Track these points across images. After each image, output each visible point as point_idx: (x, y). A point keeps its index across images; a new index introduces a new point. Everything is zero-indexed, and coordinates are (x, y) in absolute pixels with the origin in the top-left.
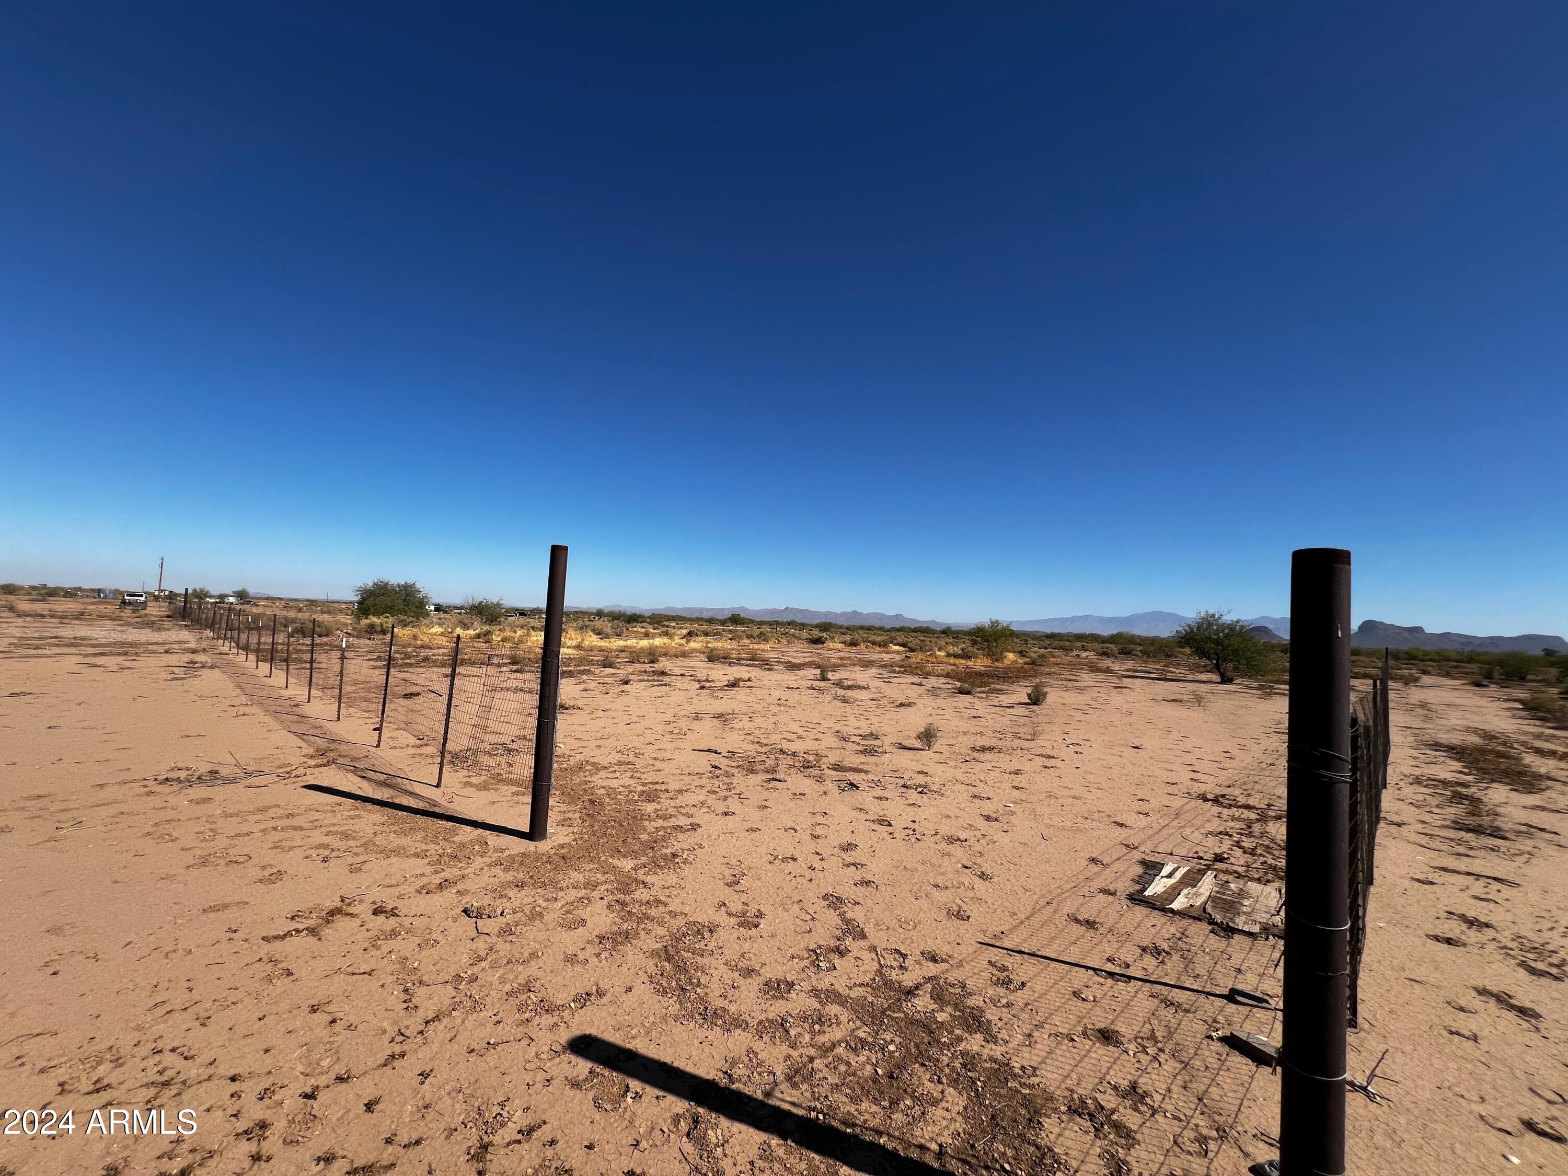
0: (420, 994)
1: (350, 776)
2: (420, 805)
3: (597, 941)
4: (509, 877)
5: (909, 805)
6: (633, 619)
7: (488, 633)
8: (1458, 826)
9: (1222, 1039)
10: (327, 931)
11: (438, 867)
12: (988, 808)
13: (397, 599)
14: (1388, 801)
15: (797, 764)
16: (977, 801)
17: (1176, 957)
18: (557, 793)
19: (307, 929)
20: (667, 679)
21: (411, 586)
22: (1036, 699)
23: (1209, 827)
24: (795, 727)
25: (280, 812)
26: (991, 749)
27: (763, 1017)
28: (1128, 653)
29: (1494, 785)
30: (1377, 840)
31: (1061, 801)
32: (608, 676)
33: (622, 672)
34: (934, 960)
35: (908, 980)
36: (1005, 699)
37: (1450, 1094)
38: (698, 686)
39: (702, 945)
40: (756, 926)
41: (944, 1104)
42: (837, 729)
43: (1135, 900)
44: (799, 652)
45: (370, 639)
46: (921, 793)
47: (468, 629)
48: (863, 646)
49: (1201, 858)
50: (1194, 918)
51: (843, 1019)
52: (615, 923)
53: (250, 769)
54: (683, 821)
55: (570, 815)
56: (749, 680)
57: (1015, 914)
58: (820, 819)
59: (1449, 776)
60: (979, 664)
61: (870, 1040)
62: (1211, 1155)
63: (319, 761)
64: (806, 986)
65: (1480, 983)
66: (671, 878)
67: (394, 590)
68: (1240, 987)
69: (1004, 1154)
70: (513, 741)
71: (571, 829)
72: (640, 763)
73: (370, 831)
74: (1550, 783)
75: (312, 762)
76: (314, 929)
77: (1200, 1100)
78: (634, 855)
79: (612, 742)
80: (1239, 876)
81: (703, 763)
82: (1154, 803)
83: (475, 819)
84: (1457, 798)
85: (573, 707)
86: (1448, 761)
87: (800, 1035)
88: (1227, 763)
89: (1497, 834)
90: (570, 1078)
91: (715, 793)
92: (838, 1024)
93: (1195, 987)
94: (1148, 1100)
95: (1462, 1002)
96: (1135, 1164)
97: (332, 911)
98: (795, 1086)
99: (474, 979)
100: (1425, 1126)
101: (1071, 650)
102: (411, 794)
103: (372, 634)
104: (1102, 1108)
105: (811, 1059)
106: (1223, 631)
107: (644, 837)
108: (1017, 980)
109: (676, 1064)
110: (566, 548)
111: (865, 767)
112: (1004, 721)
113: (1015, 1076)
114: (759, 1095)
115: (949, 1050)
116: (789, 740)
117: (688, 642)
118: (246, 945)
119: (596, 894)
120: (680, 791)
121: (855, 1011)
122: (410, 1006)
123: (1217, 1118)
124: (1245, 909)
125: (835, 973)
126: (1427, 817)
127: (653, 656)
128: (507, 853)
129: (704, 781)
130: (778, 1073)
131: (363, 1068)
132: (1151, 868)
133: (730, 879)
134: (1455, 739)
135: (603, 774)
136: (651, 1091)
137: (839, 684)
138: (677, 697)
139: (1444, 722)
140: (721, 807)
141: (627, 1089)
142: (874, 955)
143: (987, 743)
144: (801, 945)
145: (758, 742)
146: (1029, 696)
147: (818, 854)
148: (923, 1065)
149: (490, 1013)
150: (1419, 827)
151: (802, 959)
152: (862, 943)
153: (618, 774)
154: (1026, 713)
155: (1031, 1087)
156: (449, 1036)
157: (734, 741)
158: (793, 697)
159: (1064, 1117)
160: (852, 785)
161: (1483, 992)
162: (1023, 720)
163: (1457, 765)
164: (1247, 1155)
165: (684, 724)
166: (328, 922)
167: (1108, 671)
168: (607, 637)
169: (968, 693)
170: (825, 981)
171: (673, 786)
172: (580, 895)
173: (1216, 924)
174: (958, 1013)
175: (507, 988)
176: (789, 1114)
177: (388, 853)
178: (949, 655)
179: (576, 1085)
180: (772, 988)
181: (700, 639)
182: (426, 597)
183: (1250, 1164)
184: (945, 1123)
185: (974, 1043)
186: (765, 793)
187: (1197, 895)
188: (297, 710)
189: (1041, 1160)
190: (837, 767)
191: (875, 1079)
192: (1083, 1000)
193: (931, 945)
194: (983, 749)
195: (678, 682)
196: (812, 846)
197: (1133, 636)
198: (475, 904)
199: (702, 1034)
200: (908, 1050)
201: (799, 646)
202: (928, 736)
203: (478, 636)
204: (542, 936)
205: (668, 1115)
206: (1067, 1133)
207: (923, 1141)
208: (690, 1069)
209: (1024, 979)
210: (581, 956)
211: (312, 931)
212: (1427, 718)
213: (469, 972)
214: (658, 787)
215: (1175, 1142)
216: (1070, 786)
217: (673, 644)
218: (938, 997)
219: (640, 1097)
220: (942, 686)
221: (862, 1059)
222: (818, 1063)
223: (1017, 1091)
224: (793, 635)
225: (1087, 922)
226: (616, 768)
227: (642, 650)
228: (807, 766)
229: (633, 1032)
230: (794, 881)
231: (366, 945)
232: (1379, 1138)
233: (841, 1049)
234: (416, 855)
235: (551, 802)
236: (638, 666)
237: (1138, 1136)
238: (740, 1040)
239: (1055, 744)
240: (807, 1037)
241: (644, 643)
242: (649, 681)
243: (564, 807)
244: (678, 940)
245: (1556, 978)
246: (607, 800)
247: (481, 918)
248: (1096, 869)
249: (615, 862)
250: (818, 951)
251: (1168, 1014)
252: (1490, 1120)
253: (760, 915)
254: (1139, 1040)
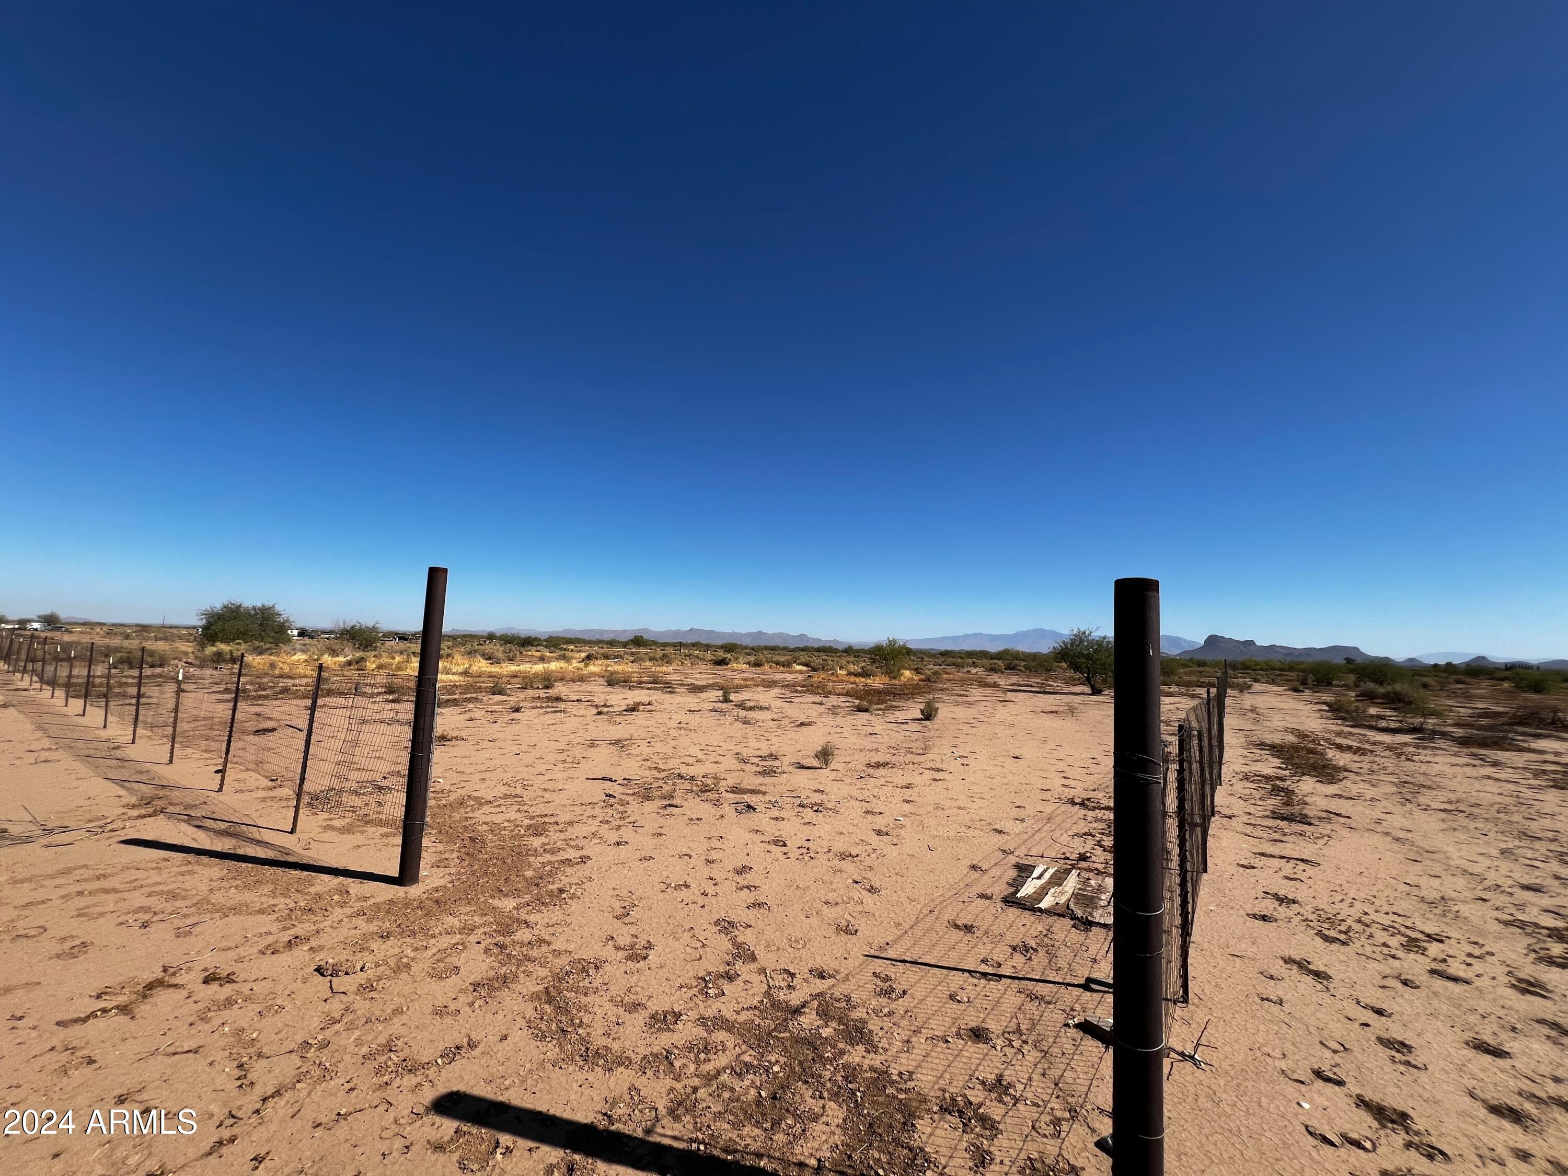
0: (258, 1070)
1: (184, 827)
2: (270, 854)
3: (471, 988)
4: (373, 927)
5: (805, 824)
6: (527, 642)
7: (362, 660)
8: (1276, 815)
9: (1077, 1026)
10: (143, 1008)
11: (288, 923)
12: (879, 822)
13: (252, 623)
14: (1221, 797)
15: (694, 788)
16: (869, 817)
17: (1042, 953)
18: (434, 832)
19: (117, 1007)
20: (562, 706)
21: (269, 608)
22: (928, 715)
23: (1075, 830)
24: (694, 751)
25: (86, 873)
26: (885, 765)
27: (647, 1052)
28: (1013, 669)
29: (1304, 778)
30: (1210, 832)
31: (947, 812)
32: (498, 703)
33: (513, 700)
34: (822, 976)
35: (795, 999)
36: (900, 716)
37: (1259, 1054)
38: (595, 711)
39: (586, 983)
40: (645, 958)
41: (824, 1119)
42: (737, 751)
43: (1008, 902)
44: (703, 674)
45: (216, 668)
46: (816, 811)
47: (338, 656)
48: (766, 667)
49: (1068, 858)
50: (1059, 915)
51: (730, 1045)
52: (492, 968)
53: (50, 825)
54: (572, 854)
55: (446, 856)
56: (649, 704)
57: (900, 924)
58: (715, 843)
59: (1270, 772)
60: (878, 682)
61: (756, 1063)
62: (1063, 1135)
63: (143, 811)
64: (693, 1015)
65: (1286, 954)
66: (556, 915)
67: (249, 614)
68: (1095, 976)
69: (879, 1160)
70: (384, 778)
71: (447, 871)
72: (528, 795)
73: (204, 889)
74: (1346, 774)
75: (135, 813)
76: (126, 1006)
77: (1056, 1084)
78: (517, 893)
79: (499, 775)
80: (1099, 873)
81: (597, 791)
82: (1030, 810)
83: (335, 866)
84: (1276, 790)
85: (456, 738)
86: (1270, 758)
87: (685, 1065)
88: (1093, 768)
89: (1305, 820)
90: (432, 1141)
91: (607, 822)
92: (724, 1051)
93: (1057, 980)
94: (1011, 1091)
95: (1273, 972)
96: (997, 1153)
97: (150, 983)
98: (677, 1119)
99: (325, 1044)
100: (1239, 1085)
101: (963, 667)
102: (259, 842)
103: (218, 662)
104: (971, 1103)
105: (695, 1090)
106: (1092, 647)
107: (529, 873)
108: (899, 988)
109: (552, 1112)
110: (445, 571)
111: (763, 789)
112: (898, 736)
113: (893, 1082)
114: (640, 1133)
115: (832, 1065)
116: (688, 765)
117: (586, 665)
118: (34, 1034)
119: (473, 938)
120: (571, 823)
121: (742, 1035)
122: (244, 1081)
123: (1070, 1099)
124: (1102, 903)
125: (723, 999)
126: (1252, 809)
127: (548, 681)
128: (372, 901)
129: (597, 811)
130: (661, 1108)
131: (181, 1161)
132: (1024, 871)
133: (619, 911)
134: (1276, 739)
135: (486, 809)
136: (524, 1144)
137: (741, 705)
138: (572, 723)
139: (1268, 724)
140: (613, 837)
141: (497, 1144)
142: (763, 978)
143: (880, 758)
144: (689, 974)
145: (656, 768)
146: (922, 711)
147: (711, 879)
148: (806, 1082)
149: (342, 1081)
150: (1245, 818)
151: (690, 988)
152: (753, 966)
153: (503, 808)
154: (919, 728)
155: (907, 1091)
156: (291, 1111)
157: (632, 768)
158: (694, 720)
159: (936, 1117)
160: (749, 807)
161: (1288, 961)
162: (916, 735)
163: (1277, 762)
164: (1093, 1131)
165: (578, 752)
166: (145, 997)
167: (995, 685)
168: (498, 662)
169: (866, 710)
170: (712, 1009)
171: (563, 818)
172: (453, 941)
173: (1077, 919)
174: (842, 1027)
175: (365, 1050)
176: (670, 1148)
177: (225, 912)
178: (850, 674)
179: (439, 1148)
180: (657, 1021)
181: (600, 662)
182: (288, 621)
183: (1096, 1139)
184: (824, 1137)
185: (856, 1055)
186: (661, 819)
187: (1062, 893)
188: (118, 754)
189: (913, 1161)
190: (735, 790)
191: (758, 1104)
192: (959, 1001)
193: (820, 962)
194: (878, 765)
195: (573, 708)
196: (706, 871)
197: (1018, 652)
198: (331, 961)
199: (581, 1076)
200: (792, 1070)
201: (703, 667)
202: (825, 755)
203: (349, 663)
204: (407, 990)
205: (541, 1166)
206: (938, 1132)
207: (802, 1158)
208: (567, 1115)
209: (905, 987)
210: (452, 1008)
211: (124, 1009)
212: (1256, 721)
213: (320, 1037)
214: (547, 819)
215: (1033, 1127)
216: (956, 797)
217: (570, 668)
218: (824, 1013)
219: (511, 1152)
220: (843, 705)
221: (747, 1083)
222: (702, 1093)
223: (895, 1097)
224: (697, 657)
225: (965, 926)
226: (502, 801)
227: (536, 675)
228: (705, 789)
229: (507, 1083)
230: (686, 908)
231: (192, 1019)
232: (1202, 1100)
233: (726, 1076)
234: (262, 911)
235: (425, 842)
236: (531, 693)
237: (1001, 1127)
238: (623, 1077)
239: (944, 758)
240: (692, 1068)
241: (539, 668)
242: (542, 707)
243: (440, 847)
244: (560, 980)
245: (1344, 943)
246: (490, 837)
247: (337, 976)
248: (976, 875)
249: (496, 902)
250: (707, 979)
251: (1032, 1007)
252: (1289, 1073)
253: (649, 946)
254: (1006, 1035)
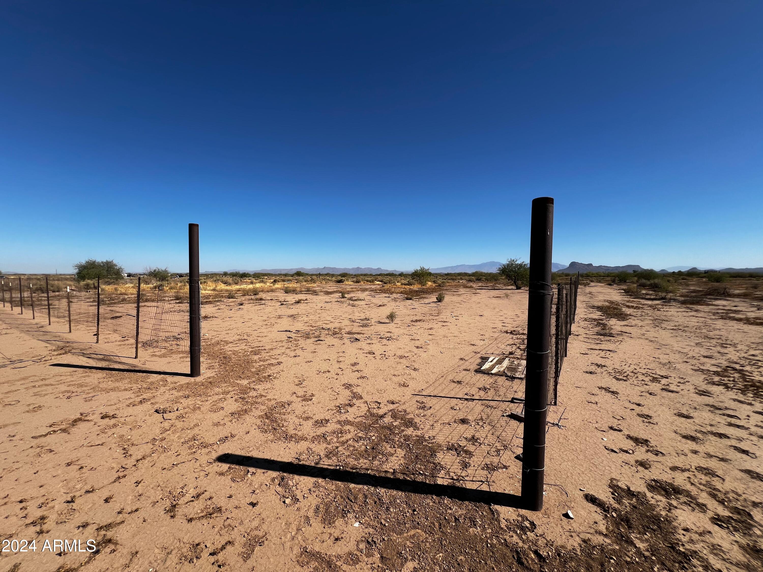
0: (132, 450)
1: (81, 358)
2: (126, 367)
3: (231, 415)
4: (181, 394)
5: (383, 345)
6: (244, 275)
7: (161, 285)
8: (598, 334)
9: (507, 416)
10: (73, 430)
11: (139, 394)
12: (418, 343)
13: (103, 270)
14: (574, 328)
15: (330, 333)
16: (413, 341)
17: (492, 390)
18: (206, 355)
19: (60, 430)
20: (263, 302)
21: (110, 262)
22: (440, 300)
23: (508, 343)
24: (329, 318)
25: (36, 378)
26: (420, 321)
27: (315, 434)
28: (480, 280)
29: (611, 319)
30: (568, 341)
31: (449, 338)
32: (231, 302)
33: (239, 300)
34: (393, 403)
35: (381, 412)
36: (427, 301)
37: (586, 422)
38: (280, 304)
39: (284, 410)
40: (311, 400)
41: (396, 455)
42: (349, 317)
43: (477, 371)
44: (331, 286)
45: (87, 292)
46: (388, 340)
47: (149, 284)
48: (362, 283)
49: (504, 354)
50: (500, 375)
51: (352, 430)
52: (239, 407)
53: (14, 359)
54: (274, 361)
55: (213, 364)
56: (306, 300)
57: (428, 382)
58: (341, 354)
59: (597, 317)
60: (416, 287)
61: (364, 436)
62: (501, 455)
63: (60, 352)
64: (335, 420)
65: (600, 385)
66: (268, 385)
67: (100, 265)
68: (515, 397)
69: (421, 468)
70: (179, 334)
71: (214, 370)
72: (250, 339)
73: (96, 382)
74: (630, 317)
75: (56, 353)
76: (65, 429)
77: (498, 437)
78: (248, 377)
79: (235, 331)
80: (518, 359)
81: (284, 336)
82: (487, 336)
83: (159, 370)
84: (599, 324)
85: (213, 317)
86: (597, 312)
87: (332, 439)
88: (516, 319)
89: (611, 335)
90: (218, 472)
91: (289, 348)
92: (349, 433)
93: (499, 399)
94: (478, 441)
95: (594, 392)
96: (472, 463)
97: (75, 420)
98: (329, 458)
99: (163, 439)
100: (577, 434)
101: (456, 280)
102: (120, 363)
103: (88, 289)
104: (461, 446)
105: (337, 447)
106: (517, 267)
107: (253, 370)
108: (428, 406)
109: (272, 459)
110: (197, 225)
111: (363, 332)
112: (426, 309)
113: (426, 440)
114: (313, 464)
115: (398, 435)
116: (327, 324)
117: (274, 285)
118: (21, 442)
119: (229, 396)
120: (272, 349)
121: (357, 427)
122: (126, 453)
123: (504, 442)
124: (519, 370)
125: (348, 414)
126: (588, 332)
127: (255, 292)
128: (179, 384)
129: (284, 344)
130: (322, 455)
131: (101, 485)
132: (484, 359)
133: (297, 382)
134: (600, 304)
135: (230, 345)
136: (260, 471)
137: (351, 299)
138: (269, 309)
139: (597, 298)
140: (293, 354)
141: (248, 471)
142: (366, 405)
143: (418, 318)
144: (332, 405)
145: (311, 326)
146: (437, 298)
147: (340, 368)
148: (387, 442)
149: (173, 452)
150: (585, 336)
151: (332, 410)
152: (360, 401)
153: (238, 345)
154: (436, 305)
155: (432, 443)
156: (151, 464)
157: (299, 326)
158: (328, 306)
159: (445, 452)
160: (356, 339)
161: (601, 388)
162: (434, 308)
163: (600, 313)
164: (514, 453)
165: (273, 321)
166: (74, 425)
167: (471, 287)
168: (230, 284)
169: (411, 299)
170: (343, 417)
171: (267, 347)
172: (220, 398)
173: (508, 376)
174: (402, 421)
175: (183, 440)
176: (327, 469)
177: (107, 391)
178: (402, 284)
179: (222, 474)
180: (318, 423)
181: (280, 283)
182: (121, 268)
183: (515, 455)
184: (396, 462)
185: (410, 431)
186: (314, 346)
187: (501, 367)
188: (43, 329)
189: (435, 468)
190: (349, 333)
191: (366, 451)
192: (455, 410)
193: (392, 398)
194: (416, 321)
195: (269, 303)
196: (338, 366)
197: (482, 273)
198: (162, 407)
199: (285, 445)
200: (381, 438)
201: (331, 284)
202: (391, 317)
203: (155, 287)
204: (199, 417)
205: (269, 478)
206: (446, 457)
207: (386, 469)
208: (279, 459)
209: (431, 406)
210: (222, 422)
211: (64, 431)
212: (591, 298)
213: (160, 437)
214: (260, 348)
215: (488, 453)
216: (453, 332)
217: (266, 286)
218: (395, 416)
219: (255, 474)
220: (399, 297)
221: (360, 444)
222: (340, 449)
223: (427, 446)
224: (328, 279)
225: (458, 382)
226: (237, 342)
227: (250, 289)
228: (335, 333)
229: (250, 449)
230: (329, 380)
231: (98, 433)
232: (561, 440)
233: (351, 442)
234: (126, 390)
235: (202, 359)
236: (247, 297)
237: (473, 454)
238: (303, 445)
239: (448, 317)
240: (335, 440)
241: (251, 286)
242: (254, 303)
243: (209, 361)
244: (272, 410)
245: (625, 381)
246: (233, 356)
247: (166, 413)
248: (462, 362)
249: (238, 382)
250: (340, 406)
251: (488, 410)
252: (599, 428)
253: (313, 395)
254: (476, 421)
